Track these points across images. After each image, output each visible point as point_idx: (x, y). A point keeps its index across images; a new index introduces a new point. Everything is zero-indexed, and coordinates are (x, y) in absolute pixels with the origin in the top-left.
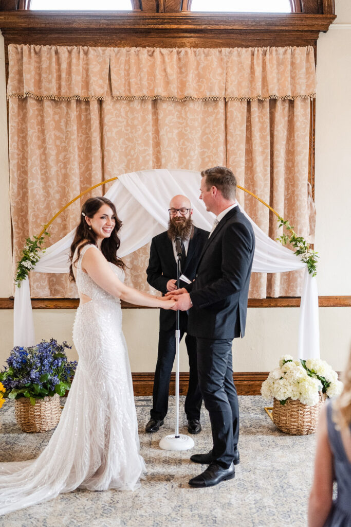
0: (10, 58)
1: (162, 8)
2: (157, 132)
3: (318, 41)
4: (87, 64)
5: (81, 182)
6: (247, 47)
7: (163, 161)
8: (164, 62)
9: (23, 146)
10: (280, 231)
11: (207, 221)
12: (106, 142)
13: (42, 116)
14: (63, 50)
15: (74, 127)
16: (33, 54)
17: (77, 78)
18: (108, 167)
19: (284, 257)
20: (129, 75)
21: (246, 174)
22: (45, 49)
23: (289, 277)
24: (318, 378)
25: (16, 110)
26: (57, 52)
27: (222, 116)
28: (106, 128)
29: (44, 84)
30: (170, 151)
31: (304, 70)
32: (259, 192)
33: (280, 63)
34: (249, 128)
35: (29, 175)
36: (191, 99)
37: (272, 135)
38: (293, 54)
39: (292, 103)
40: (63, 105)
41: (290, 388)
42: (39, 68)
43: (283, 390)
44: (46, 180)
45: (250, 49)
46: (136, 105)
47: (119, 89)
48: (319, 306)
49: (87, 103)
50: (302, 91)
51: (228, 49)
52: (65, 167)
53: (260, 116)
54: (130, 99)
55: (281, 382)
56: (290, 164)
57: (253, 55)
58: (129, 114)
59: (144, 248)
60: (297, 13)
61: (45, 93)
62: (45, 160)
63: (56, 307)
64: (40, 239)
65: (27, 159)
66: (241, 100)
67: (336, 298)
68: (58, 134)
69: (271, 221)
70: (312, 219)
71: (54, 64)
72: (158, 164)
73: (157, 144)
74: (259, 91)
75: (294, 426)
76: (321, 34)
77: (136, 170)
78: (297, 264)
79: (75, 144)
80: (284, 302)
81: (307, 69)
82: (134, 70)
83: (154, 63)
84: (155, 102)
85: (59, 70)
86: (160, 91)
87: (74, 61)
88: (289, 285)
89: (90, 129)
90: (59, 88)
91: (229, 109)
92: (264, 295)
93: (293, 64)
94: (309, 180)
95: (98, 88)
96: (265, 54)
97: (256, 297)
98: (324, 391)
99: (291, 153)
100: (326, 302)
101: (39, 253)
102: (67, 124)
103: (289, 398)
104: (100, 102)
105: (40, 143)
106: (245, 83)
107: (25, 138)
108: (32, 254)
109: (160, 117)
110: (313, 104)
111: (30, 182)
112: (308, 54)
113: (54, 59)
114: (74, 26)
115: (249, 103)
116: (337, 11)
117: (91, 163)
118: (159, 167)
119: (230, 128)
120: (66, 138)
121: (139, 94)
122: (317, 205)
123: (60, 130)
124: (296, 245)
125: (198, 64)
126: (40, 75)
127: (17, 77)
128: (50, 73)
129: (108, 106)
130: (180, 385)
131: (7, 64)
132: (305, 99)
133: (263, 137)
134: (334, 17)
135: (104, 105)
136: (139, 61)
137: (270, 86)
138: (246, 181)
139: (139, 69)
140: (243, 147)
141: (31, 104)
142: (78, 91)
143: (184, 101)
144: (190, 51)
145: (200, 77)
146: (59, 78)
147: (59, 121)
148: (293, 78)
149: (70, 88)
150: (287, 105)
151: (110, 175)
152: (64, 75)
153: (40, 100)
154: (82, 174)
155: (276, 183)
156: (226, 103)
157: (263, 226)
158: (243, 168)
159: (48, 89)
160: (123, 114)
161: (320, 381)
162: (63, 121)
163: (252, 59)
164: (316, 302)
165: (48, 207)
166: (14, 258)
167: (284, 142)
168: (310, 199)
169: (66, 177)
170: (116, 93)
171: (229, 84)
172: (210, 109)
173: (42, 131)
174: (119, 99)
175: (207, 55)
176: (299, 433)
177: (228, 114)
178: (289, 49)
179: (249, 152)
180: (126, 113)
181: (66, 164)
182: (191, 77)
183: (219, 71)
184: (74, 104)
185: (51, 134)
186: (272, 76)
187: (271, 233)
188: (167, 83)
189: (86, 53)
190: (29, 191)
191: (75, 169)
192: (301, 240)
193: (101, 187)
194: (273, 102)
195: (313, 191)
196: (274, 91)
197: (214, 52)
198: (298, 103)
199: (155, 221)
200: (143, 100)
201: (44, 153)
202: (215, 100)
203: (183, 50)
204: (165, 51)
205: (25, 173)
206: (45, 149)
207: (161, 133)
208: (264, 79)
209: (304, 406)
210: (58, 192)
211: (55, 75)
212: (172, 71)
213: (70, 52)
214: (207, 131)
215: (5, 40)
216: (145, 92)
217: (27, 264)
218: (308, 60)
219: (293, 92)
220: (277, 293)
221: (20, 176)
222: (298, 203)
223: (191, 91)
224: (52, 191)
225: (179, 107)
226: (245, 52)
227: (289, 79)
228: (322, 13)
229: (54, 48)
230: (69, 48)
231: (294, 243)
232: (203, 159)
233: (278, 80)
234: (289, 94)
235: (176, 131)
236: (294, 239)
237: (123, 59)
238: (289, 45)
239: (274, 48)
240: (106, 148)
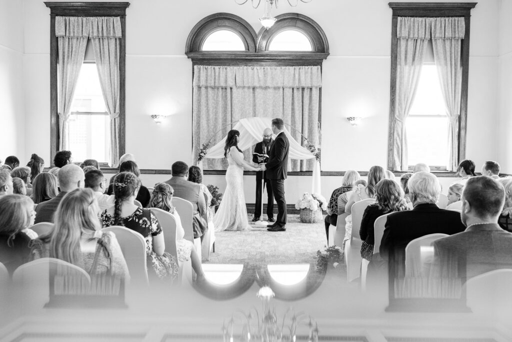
0: (195, 71)
1: (257, 51)
2: (254, 101)
3: (323, 63)
4: (226, 73)
5: (222, 121)
6: (293, 66)
7: (257, 113)
8: (258, 72)
9: (198, 106)
10: (306, 142)
11: (274, 137)
12: (233, 104)
13: (207, 94)
14: (217, 68)
15: (220, 99)
16: (205, 69)
17: (222, 79)
18: (234, 115)
19: (308, 154)
20: (243, 77)
21: (292, 118)
22: (209, 67)
23: (310, 162)
24: (318, 200)
25: (197, 92)
26: (214, 69)
27: (281, 94)
28: (233, 99)
29: (209, 81)
30: (260, 109)
31: (316, 76)
32: (297, 126)
33: (306, 73)
34: (293, 99)
35: (201, 118)
36: (269, 88)
37: (303, 102)
38: (311, 69)
39: (311, 89)
40: (216, 90)
41: (306, 204)
42: (207, 75)
43: (303, 204)
44: (208, 120)
45: (294, 67)
46: (246, 90)
47: (239, 83)
48: (321, 175)
49: (226, 89)
50: (315, 84)
51: (284, 67)
52: (216, 115)
53: (298, 95)
54: (244, 87)
55: (303, 201)
56: (311, 114)
57: (295, 69)
58: (243, 94)
59: (248, 150)
60: (314, 52)
61: (209, 85)
62: (208, 112)
63: (210, 174)
64: (208, 145)
65: (200, 112)
66: (290, 88)
67: (331, 172)
68: (213, 101)
69: (302, 138)
70: (320, 138)
71: (213, 74)
72: (255, 115)
73: (255, 105)
74: (296, 85)
75: (307, 218)
76: (324, 60)
77: (245, 118)
78: (312, 156)
79: (221, 106)
80: (308, 173)
81: (318, 75)
82: (245, 75)
83: (254, 73)
84: (254, 89)
85: (215, 75)
86: (257, 84)
87: (221, 72)
88: (310, 166)
89: (227, 99)
90: (215, 83)
91: (285, 92)
92: (299, 170)
93: (311, 73)
94: (319, 121)
95: (231, 83)
96: (300, 69)
97: (295, 171)
98: (320, 206)
99: (310, 110)
100: (323, 174)
101: (207, 150)
102: (217, 97)
103: (306, 208)
104: (231, 88)
105: (206, 105)
106: (291, 81)
107: (200, 103)
108: (204, 151)
109: (256, 94)
110: (320, 89)
111: (201, 121)
112: (318, 69)
113: (213, 72)
114: (221, 57)
115: (293, 89)
116: (331, 51)
117: (226, 113)
118: (255, 116)
119: (285, 99)
120: (217, 103)
121: (247, 85)
122: (322, 132)
123: (214, 100)
124: (311, 149)
125: (272, 73)
126: (207, 78)
127: (198, 79)
128: (211, 77)
129: (234, 90)
130: (263, 209)
131: (193, 73)
132: (316, 88)
133: (299, 103)
134: (329, 54)
135: (233, 90)
136: (248, 72)
137: (302, 82)
138: (292, 122)
139: (248, 75)
140: (290, 107)
141: (203, 90)
142: (223, 84)
143: (266, 88)
144: (269, 68)
145: (273, 78)
146: (215, 79)
147: (214, 96)
148: (311, 79)
149: (219, 83)
150: (309, 90)
151: (234, 118)
152: (217, 78)
153: (206, 88)
154: (222, 118)
155: (304, 122)
156: (283, 89)
157: (298, 141)
158: (290, 116)
159: (211, 84)
160: (240, 93)
161: (318, 202)
162: (216, 96)
163: (294, 71)
164: (319, 173)
165: (208, 131)
166: (193, 153)
167: (308, 105)
168: (319, 129)
169: (216, 119)
170: (238, 85)
171: (285, 81)
172: (277, 91)
173: (207, 100)
174: (239, 87)
175: (275, 69)
176: (310, 222)
177: (284, 94)
178: (310, 67)
179: (293, 109)
180: (242, 93)
181: (216, 113)
182: (269, 78)
183: (281, 76)
184: (220, 89)
185: (211, 102)
186: (303, 78)
187: (302, 144)
188: (259, 81)
189: (226, 69)
190: (201, 124)
191: (220, 115)
192: (313, 146)
193: (230, 125)
194: (303, 89)
195: (320, 126)
196: (303, 85)
197: (279, 68)
198: (314, 89)
199: (253, 138)
200: (249, 88)
201: (207, 109)
202: (279, 88)
203: (266, 67)
204: (258, 68)
205: (199, 117)
206: (208, 107)
207: (256, 101)
208: (299, 79)
209: (312, 211)
210: (213, 125)
211: (213, 78)
212: (261, 76)
213: (219, 68)
214: (276, 100)
215: (193, 63)
216: (250, 85)
217: (202, 154)
218: (318, 72)
219: (311, 84)
220: (305, 169)
221: (197, 118)
222: (313, 131)
223: (269, 84)
224: (210, 125)
225: (264, 91)
226: (292, 68)
227: (310, 80)
228: (324, 52)
229: (213, 67)
230: (219, 67)
231: (311, 148)
232: (274, 112)
233: (305, 79)
234: (310, 85)
235: (262, 100)
236: (310, 146)
237: (241, 71)
238: (310, 65)
239: (303, 67)
240: (233, 107)
